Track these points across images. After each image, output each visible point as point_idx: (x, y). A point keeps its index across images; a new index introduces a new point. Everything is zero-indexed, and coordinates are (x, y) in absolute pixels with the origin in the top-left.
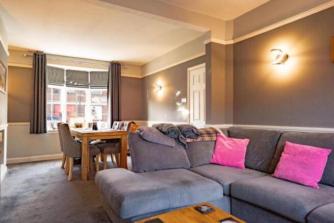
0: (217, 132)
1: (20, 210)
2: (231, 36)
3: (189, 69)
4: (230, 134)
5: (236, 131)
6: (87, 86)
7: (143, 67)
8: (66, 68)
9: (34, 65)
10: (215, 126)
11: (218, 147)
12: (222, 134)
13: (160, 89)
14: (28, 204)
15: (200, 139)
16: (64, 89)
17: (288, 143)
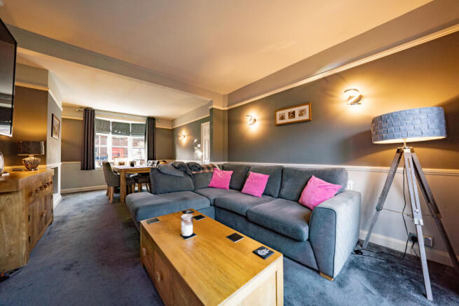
0: (214, 167)
1: (69, 224)
2: (226, 105)
3: (202, 124)
4: (223, 168)
5: (227, 166)
6: (128, 134)
7: (172, 121)
8: (111, 120)
9: (85, 117)
10: (214, 163)
11: (214, 176)
12: (218, 168)
13: (184, 137)
14: (75, 219)
15: (201, 171)
16: (110, 136)
17: (251, 173)
